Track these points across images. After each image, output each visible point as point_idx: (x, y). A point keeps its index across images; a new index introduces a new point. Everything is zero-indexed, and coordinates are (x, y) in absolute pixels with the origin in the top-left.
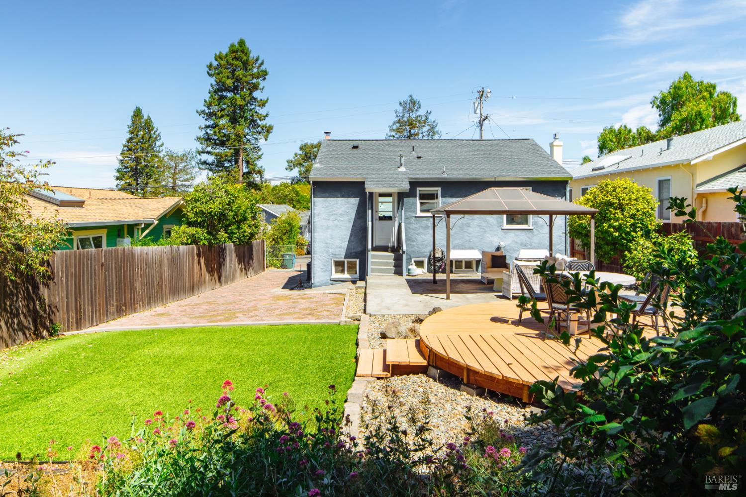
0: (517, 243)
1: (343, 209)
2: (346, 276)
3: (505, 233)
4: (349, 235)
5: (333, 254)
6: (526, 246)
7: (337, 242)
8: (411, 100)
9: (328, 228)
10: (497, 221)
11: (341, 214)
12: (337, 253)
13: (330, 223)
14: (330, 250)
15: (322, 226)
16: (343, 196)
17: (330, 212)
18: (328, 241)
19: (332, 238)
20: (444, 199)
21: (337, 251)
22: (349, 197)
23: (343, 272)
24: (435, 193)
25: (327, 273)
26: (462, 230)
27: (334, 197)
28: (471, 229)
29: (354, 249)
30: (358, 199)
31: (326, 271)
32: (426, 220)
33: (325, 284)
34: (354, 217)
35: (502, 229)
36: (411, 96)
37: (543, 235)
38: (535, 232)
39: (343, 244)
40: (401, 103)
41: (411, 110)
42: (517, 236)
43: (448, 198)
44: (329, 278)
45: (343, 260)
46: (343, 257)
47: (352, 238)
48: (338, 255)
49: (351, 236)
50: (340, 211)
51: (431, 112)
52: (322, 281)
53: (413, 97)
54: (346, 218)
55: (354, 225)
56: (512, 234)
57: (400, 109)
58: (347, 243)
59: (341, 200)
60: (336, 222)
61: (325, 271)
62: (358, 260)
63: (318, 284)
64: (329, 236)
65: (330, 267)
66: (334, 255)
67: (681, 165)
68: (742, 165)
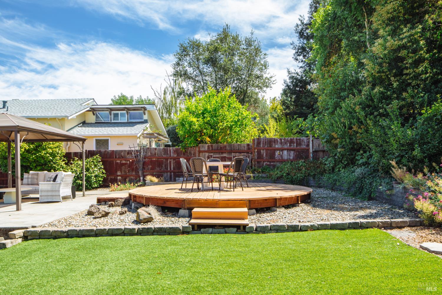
67: (57, 119)
68: (80, 123)
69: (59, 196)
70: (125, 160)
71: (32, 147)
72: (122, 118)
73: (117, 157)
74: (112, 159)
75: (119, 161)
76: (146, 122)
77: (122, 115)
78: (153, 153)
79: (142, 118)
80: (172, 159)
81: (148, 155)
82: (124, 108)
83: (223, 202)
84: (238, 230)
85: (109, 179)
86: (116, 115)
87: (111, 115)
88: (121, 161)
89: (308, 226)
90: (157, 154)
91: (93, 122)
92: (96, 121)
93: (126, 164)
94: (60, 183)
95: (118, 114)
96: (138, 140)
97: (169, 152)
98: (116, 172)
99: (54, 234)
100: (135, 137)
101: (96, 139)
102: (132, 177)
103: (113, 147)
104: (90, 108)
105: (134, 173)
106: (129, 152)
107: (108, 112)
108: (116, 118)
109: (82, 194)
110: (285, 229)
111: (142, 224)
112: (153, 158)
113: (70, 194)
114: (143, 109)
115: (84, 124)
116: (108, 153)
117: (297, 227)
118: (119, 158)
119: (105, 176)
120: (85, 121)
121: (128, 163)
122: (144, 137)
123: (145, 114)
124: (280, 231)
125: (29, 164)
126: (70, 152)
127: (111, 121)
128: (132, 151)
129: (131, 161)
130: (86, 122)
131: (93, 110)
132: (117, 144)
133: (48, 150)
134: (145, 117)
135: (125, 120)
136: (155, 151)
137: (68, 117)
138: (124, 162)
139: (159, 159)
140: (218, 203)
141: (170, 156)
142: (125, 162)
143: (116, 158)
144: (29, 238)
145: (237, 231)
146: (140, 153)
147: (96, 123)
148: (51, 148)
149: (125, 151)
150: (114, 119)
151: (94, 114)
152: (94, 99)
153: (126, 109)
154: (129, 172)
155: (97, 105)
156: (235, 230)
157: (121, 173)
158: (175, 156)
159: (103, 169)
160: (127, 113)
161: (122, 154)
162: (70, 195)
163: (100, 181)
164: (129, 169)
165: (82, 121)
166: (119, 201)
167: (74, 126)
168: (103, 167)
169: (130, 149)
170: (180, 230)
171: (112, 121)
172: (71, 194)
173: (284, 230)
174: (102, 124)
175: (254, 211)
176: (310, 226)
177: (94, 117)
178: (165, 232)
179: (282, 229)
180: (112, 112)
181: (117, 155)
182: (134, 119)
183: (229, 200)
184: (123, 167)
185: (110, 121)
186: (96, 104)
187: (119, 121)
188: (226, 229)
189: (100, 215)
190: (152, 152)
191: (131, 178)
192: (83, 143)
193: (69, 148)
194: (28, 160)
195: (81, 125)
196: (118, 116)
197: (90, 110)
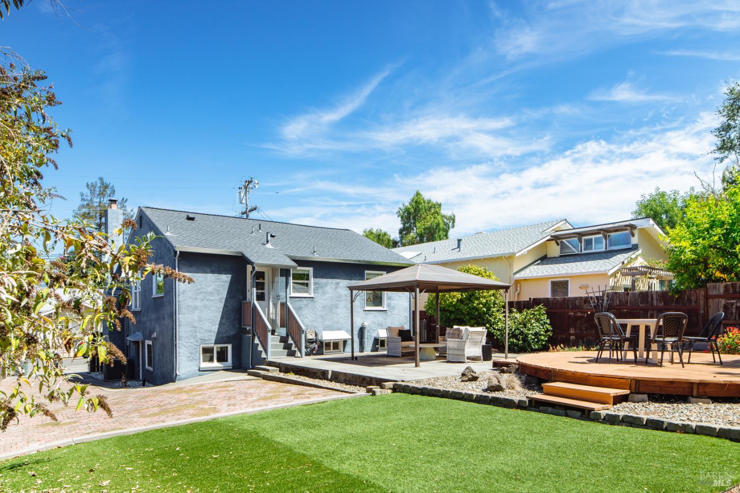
0: (375, 323)
1: (212, 287)
2: (216, 364)
3: (366, 314)
4: (220, 316)
5: (201, 339)
6: (382, 326)
7: (207, 325)
8: (102, 183)
9: (196, 308)
10: (360, 302)
11: (211, 292)
12: (206, 338)
13: (198, 303)
14: (198, 335)
15: (188, 306)
16: (213, 272)
17: (198, 290)
18: (196, 325)
19: (201, 321)
20: (316, 280)
21: (206, 336)
22: (220, 272)
23: (211, 360)
24: (307, 273)
25: (194, 362)
26: (331, 311)
27: (202, 273)
28: (338, 310)
29: (226, 333)
30: (231, 275)
31: (193, 359)
32: (300, 301)
33: (193, 376)
34: (225, 296)
35: (364, 311)
36: (101, 179)
37: (395, 315)
38: (389, 313)
39: (214, 327)
40: (88, 185)
41: (102, 194)
42: (375, 316)
43: (318, 279)
44: (198, 369)
45: (212, 345)
46: (213, 342)
47: (224, 321)
48: (208, 340)
49: (222, 318)
50: (210, 289)
51: (126, 200)
52: (189, 372)
53: (105, 180)
54: (217, 297)
55: (225, 306)
56: (372, 314)
57: (87, 192)
58: (217, 326)
59: (211, 277)
60: (206, 302)
61: (191, 360)
62: (230, 347)
63: (184, 376)
64: (196, 318)
65: (198, 355)
66: (203, 340)
67: (503, 258)
68: (537, 259)
69: (464, 355)
70: (581, 312)
71: (464, 296)
72: (598, 246)
73: (570, 307)
74: (562, 311)
75: (572, 314)
76: (635, 248)
77: (598, 241)
78: (624, 300)
79: (628, 243)
80: (656, 311)
81: (615, 304)
82: (598, 230)
83: (595, 377)
84: (583, 416)
85: (559, 339)
86: (589, 243)
87: (581, 242)
88: (575, 313)
89: (677, 425)
90: (630, 303)
91: (556, 256)
92: (561, 253)
93: (582, 317)
94: (465, 341)
95: (592, 239)
96: (611, 280)
97: (650, 299)
98: (569, 330)
99: (412, 390)
100: (603, 275)
101: (552, 282)
102: (590, 337)
103: (574, 292)
104: (551, 236)
105: (594, 332)
106: (586, 300)
107: (576, 238)
108: (589, 247)
109: (505, 356)
110: (641, 424)
111: (489, 392)
112: (624, 309)
113: (479, 355)
114: (629, 228)
115: (544, 259)
116: (558, 301)
117: (660, 423)
118: (572, 308)
119: (551, 335)
120: (546, 255)
121: (585, 315)
122: (624, 275)
123: (633, 235)
124: (635, 426)
125: (462, 317)
126: (519, 300)
127: (581, 251)
128: (591, 298)
129: (589, 313)
130: (548, 257)
131: (556, 238)
132: (580, 288)
133: (481, 299)
134: (634, 240)
135: (603, 248)
136: (626, 297)
137: (515, 254)
138: (579, 314)
139: (633, 310)
140: (588, 378)
141: (652, 305)
142: (581, 315)
143: (568, 308)
144: (397, 390)
145: (581, 416)
146: (603, 302)
147: (561, 256)
148: (484, 297)
149: (581, 298)
150: (586, 249)
151: (558, 244)
152: (566, 220)
153: (602, 232)
154: (586, 330)
155: (574, 229)
156: (579, 414)
157: (575, 330)
158: (660, 305)
159: (549, 324)
160: (605, 237)
161: (577, 302)
162: (480, 357)
163: (543, 341)
164: (586, 325)
165: (542, 256)
166: (512, 367)
167: (528, 264)
168: (548, 321)
169: (587, 295)
170: (514, 403)
171: (583, 252)
172: (481, 354)
173: (638, 425)
174: (568, 258)
175: (645, 397)
176: (681, 425)
177: (559, 248)
178: (501, 403)
179: (637, 423)
180: (584, 238)
181: (570, 304)
182: (615, 245)
183: (603, 376)
184: (579, 322)
185: (580, 253)
186: (571, 228)
187: (593, 251)
188: (568, 411)
189: (467, 379)
190: (621, 299)
191: (589, 339)
192: (507, 291)
193: (518, 294)
194: (461, 312)
195: (539, 261)
196: (591, 244)
197: (552, 238)
